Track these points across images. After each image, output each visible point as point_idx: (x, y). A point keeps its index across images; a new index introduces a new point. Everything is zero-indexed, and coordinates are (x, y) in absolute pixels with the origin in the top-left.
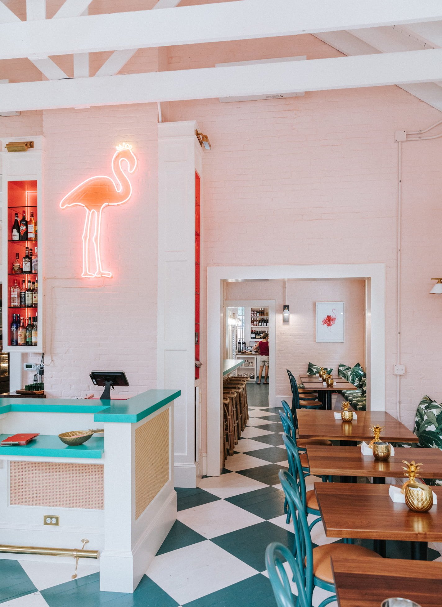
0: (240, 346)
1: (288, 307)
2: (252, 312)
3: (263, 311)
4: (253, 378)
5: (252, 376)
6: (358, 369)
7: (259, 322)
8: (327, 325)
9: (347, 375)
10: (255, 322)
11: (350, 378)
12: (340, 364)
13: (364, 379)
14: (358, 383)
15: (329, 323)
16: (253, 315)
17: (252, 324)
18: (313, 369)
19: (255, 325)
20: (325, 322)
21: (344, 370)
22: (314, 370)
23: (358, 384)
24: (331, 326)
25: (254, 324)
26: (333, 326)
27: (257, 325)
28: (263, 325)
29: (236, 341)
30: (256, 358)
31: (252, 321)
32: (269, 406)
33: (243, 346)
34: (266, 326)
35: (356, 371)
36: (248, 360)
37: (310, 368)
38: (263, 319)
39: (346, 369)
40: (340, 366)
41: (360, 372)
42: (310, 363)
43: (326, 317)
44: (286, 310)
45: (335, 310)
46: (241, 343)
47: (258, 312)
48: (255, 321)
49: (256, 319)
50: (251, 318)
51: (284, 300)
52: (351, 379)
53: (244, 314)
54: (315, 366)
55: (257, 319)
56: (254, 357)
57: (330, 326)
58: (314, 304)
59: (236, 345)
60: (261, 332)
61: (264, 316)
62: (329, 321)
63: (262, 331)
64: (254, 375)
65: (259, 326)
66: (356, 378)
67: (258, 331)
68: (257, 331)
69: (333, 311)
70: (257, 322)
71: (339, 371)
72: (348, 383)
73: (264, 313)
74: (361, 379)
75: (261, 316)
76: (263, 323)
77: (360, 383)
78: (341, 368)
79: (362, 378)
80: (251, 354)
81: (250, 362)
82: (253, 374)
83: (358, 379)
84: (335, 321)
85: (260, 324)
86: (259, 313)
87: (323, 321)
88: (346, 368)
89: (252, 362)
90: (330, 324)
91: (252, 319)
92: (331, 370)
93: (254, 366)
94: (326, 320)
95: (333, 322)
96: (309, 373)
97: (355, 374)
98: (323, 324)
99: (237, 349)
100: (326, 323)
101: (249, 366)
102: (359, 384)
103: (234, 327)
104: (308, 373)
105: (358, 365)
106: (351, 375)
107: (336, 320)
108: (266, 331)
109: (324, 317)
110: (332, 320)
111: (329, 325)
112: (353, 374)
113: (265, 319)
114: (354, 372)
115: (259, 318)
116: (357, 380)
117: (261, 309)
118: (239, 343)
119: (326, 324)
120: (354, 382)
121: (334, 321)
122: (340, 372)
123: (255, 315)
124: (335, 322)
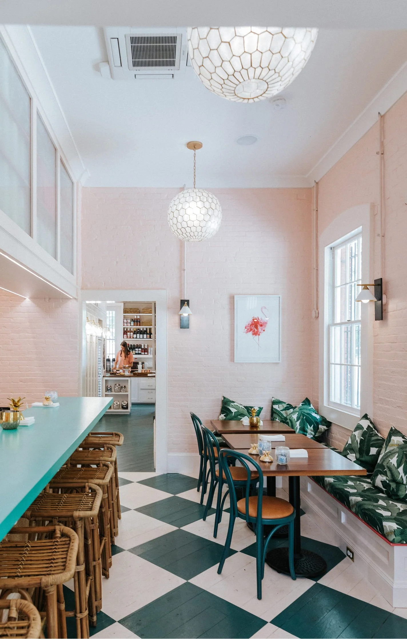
0: (109, 364)
1: (188, 301)
2: (125, 321)
3: (139, 319)
4: (127, 408)
5: (125, 406)
6: (310, 410)
7: (134, 334)
8: (253, 334)
9: (290, 419)
10: (128, 334)
11: (298, 425)
12: (273, 399)
13: (323, 429)
14: (312, 434)
15: (256, 330)
16: (126, 325)
17: (125, 336)
18: (230, 408)
19: (129, 337)
20: (249, 328)
21: (282, 411)
22: (233, 410)
23: (312, 436)
24: (259, 335)
25: (127, 336)
26: (263, 335)
27: (131, 337)
28: (138, 337)
29: (104, 358)
30: (131, 381)
31: (125, 332)
32: (154, 470)
33: (113, 364)
34: (143, 338)
35: (308, 414)
36: (120, 384)
37: (226, 406)
38: (138, 329)
39: (286, 408)
40: (274, 403)
41: (314, 415)
42: (224, 398)
43: (251, 320)
44: (185, 307)
45: (265, 308)
46: (111, 360)
47: (132, 320)
48: (129, 332)
49: (130, 330)
50: (124, 328)
51: (181, 290)
52: (299, 428)
53: (114, 324)
54: (234, 402)
55: (132, 330)
56: (128, 380)
57: (257, 336)
58: (232, 298)
59: (104, 363)
60: (136, 347)
61: (140, 326)
62: (256, 327)
63: (137, 345)
64: (128, 404)
65: (134, 338)
66: (309, 426)
67: (133, 345)
68: (131, 345)
69: (263, 310)
70: (132, 334)
71: (273, 412)
72: (294, 432)
73: (140, 322)
74: (318, 428)
75: (137, 326)
76: (138, 335)
77: (315, 434)
78: (276, 407)
79: (320, 426)
80: (123, 376)
81: (122, 387)
82: (126, 403)
83: (312, 428)
84: (265, 326)
85: (135, 336)
86: (134, 322)
87: (246, 328)
88: (285, 406)
89: (125, 387)
90: (257, 332)
91: (125, 330)
92: (261, 409)
93: (128, 392)
94: (251, 325)
95: (262, 329)
96: (224, 416)
97: (306, 419)
98: (247, 332)
99: (104, 369)
100: (251, 330)
101: (120, 392)
102: (314, 436)
103: (100, 339)
104: (222, 415)
105: (307, 402)
106: (297, 420)
107: (267, 325)
108: (143, 345)
109: (248, 320)
110: (261, 326)
111: (256, 334)
112: (303, 419)
113: (141, 330)
114: (304, 415)
115: (134, 327)
116: (310, 429)
117: (137, 317)
118: (108, 360)
119: (251, 332)
120: (305, 433)
121: (263, 326)
122: (275, 413)
123: (129, 324)
124: (266, 329)
